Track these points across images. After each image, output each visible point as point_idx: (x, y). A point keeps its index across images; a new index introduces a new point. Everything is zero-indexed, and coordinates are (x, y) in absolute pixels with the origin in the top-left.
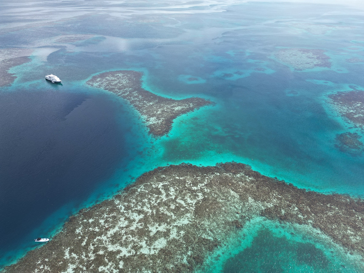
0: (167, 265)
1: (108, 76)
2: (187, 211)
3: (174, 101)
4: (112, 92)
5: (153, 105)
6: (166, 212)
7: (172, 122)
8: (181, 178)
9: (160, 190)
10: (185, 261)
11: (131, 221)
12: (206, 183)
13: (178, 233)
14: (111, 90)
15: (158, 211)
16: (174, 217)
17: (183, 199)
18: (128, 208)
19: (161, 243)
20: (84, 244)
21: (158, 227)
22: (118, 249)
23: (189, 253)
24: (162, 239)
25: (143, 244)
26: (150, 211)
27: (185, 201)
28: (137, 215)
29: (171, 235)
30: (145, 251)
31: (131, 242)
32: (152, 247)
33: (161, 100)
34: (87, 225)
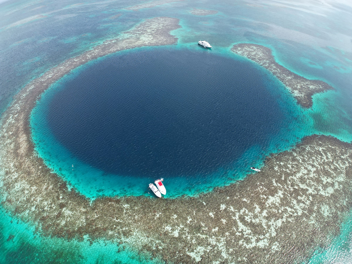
0: (336, 204)
1: (245, 47)
2: (342, 172)
3: (307, 80)
4: (254, 61)
5: (291, 79)
6: (329, 170)
7: (312, 98)
8: (333, 147)
9: (321, 152)
10: (345, 204)
11: (309, 171)
12: (348, 155)
13: (339, 186)
14: (253, 59)
15: (324, 167)
16: (335, 175)
17: (337, 163)
18: (304, 160)
19: (330, 190)
20: (283, 179)
21: (326, 179)
22: (306, 188)
23: (347, 200)
24: (331, 187)
25: (320, 188)
26: (319, 167)
27: (339, 164)
28: (312, 167)
29: (335, 186)
30: (322, 193)
31: (313, 185)
32: (326, 191)
33: (296, 77)
34: (280, 166)
